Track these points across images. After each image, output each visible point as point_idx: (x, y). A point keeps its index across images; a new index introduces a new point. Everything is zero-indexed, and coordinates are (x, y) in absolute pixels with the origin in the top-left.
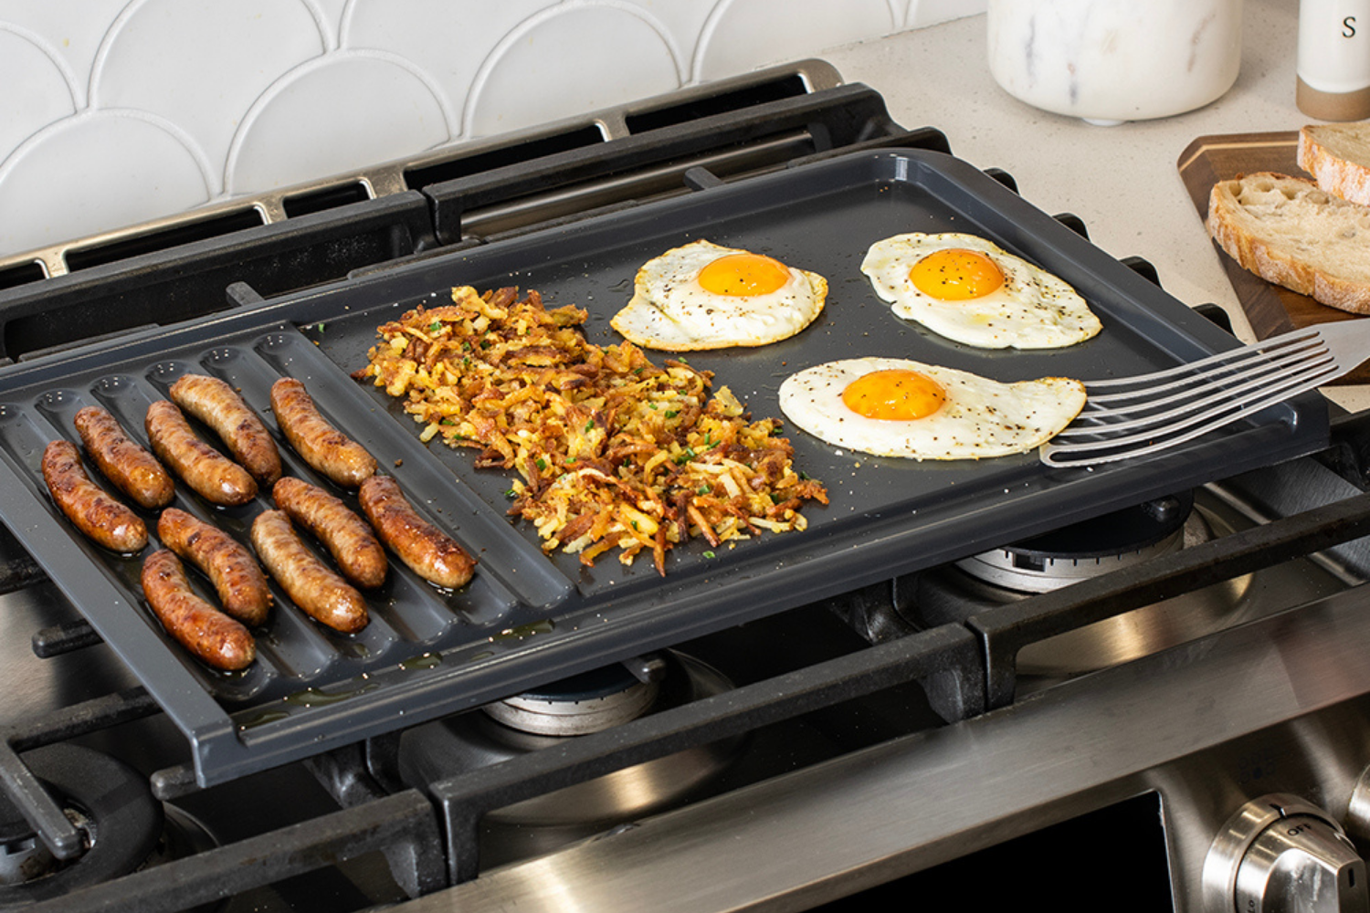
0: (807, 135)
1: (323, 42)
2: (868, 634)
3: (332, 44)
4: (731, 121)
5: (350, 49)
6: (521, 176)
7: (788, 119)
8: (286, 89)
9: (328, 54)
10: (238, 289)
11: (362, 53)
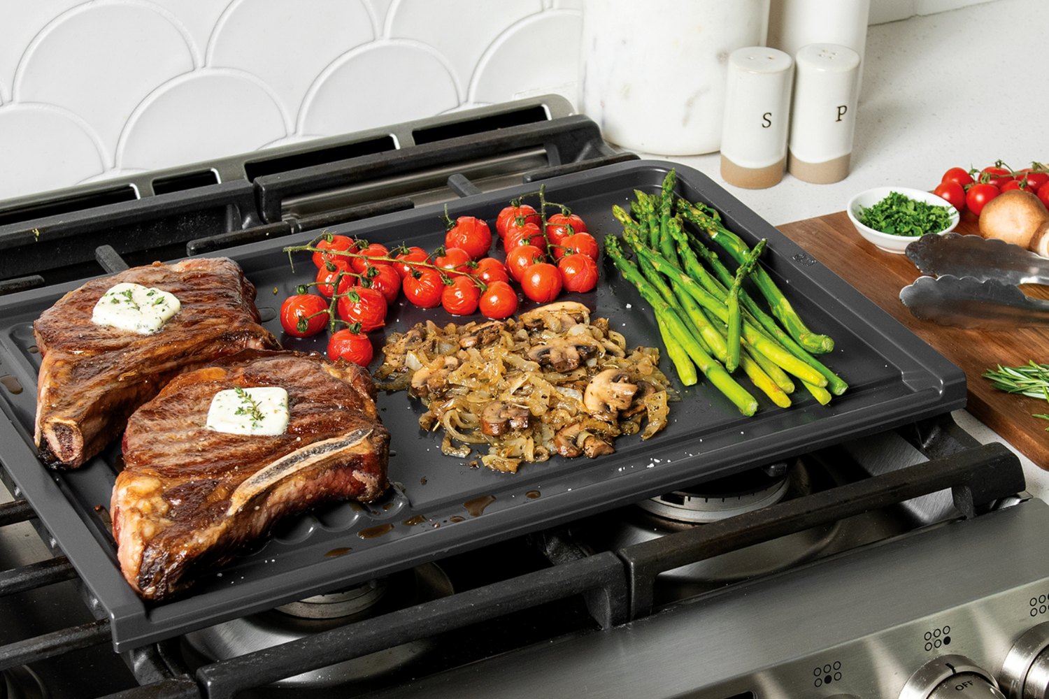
0: (544, 151)
1: (193, 62)
2: (546, 551)
3: (200, 63)
4: (486, 139)
5: (214, 67)
6: (327, 174)
7: (528, 139)
8: (164, 95)
9: (196, 70)
10: (104, 251)
11: (222, 72)
